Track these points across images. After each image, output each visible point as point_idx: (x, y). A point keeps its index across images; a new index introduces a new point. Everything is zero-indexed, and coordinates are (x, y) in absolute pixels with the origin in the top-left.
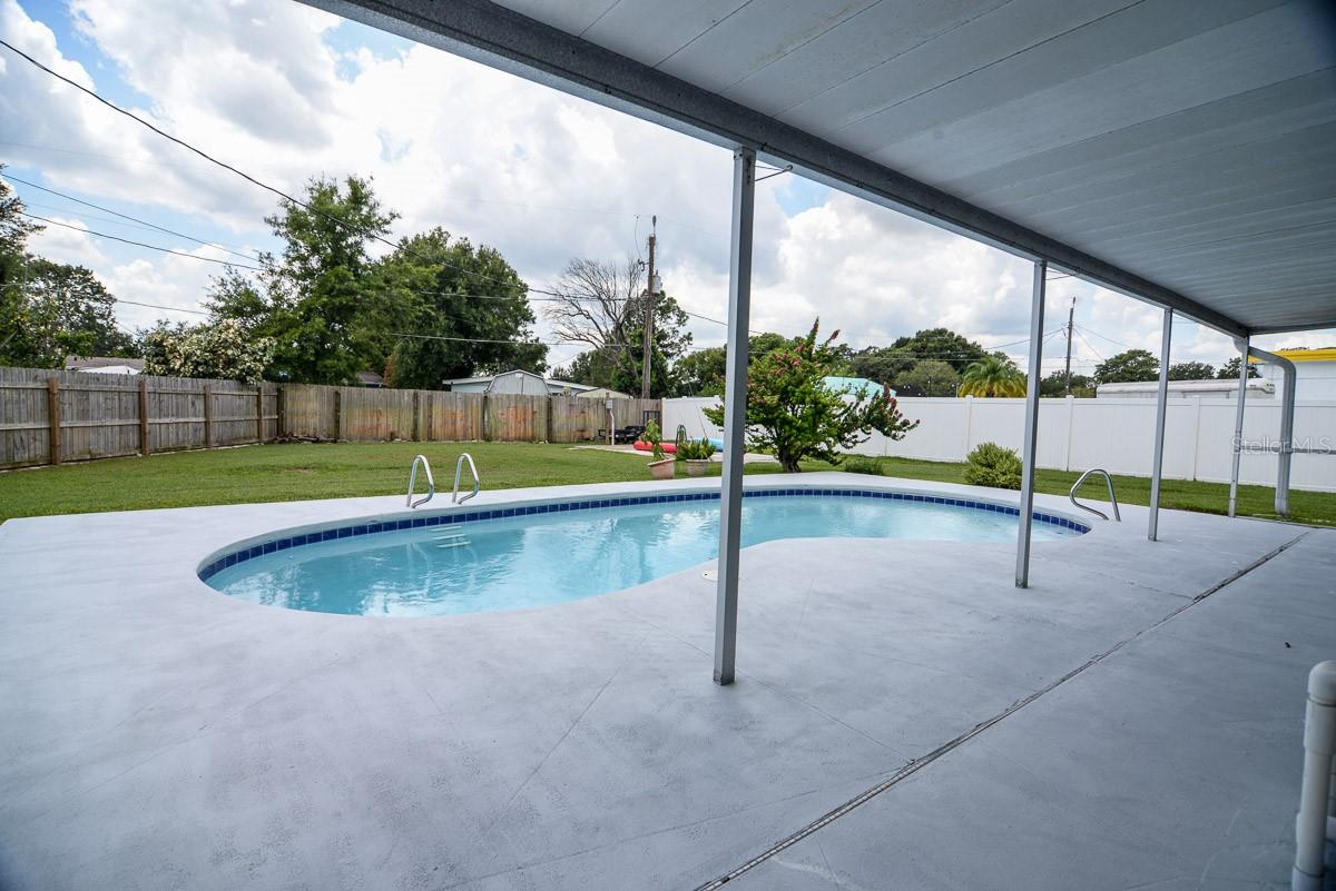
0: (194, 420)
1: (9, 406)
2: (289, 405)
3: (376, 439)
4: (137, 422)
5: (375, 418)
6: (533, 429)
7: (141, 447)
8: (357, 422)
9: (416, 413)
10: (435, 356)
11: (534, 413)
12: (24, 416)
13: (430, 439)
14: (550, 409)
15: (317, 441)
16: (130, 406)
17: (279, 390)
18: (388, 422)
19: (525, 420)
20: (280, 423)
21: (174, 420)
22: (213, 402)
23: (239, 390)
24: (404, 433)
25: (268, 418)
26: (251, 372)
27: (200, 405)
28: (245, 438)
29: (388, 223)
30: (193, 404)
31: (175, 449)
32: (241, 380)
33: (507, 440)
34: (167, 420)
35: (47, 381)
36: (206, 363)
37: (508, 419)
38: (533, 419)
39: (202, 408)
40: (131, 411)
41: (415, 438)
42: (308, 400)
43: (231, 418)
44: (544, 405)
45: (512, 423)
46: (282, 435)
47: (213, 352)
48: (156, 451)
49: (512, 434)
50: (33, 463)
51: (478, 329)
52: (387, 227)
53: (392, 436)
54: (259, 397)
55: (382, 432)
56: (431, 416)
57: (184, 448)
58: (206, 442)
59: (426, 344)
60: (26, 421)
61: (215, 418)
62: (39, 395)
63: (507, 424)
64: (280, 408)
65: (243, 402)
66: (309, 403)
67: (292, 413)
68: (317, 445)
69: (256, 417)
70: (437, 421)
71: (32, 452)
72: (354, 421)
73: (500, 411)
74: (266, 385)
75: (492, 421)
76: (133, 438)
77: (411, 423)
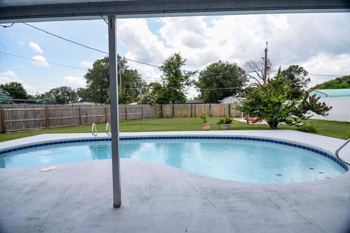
0: (139, 113)
1: (98, 112)
2: (163, 109)
3: (182, 117)
4: (125, 114)
5: (182, 112)
6: (224, 113)
7: (126, 119)
8: (178, 113)
9: (192, 110)
10: (214, 94)
11: (224, 109)
12: (101, 114)
13: (195, 117)
14: (229, 107)
15: (168, 118)
16: (124, 111)
17: (161, 106)
18: (185, 113)
19: (222, 111)
20: (162, 113)
21: (134, 113)
22: (144, 109)
23: (151, 106)
24: (189, 115)
25: (158, 113)
26: (153, 102)
27: (140, 110)
28: (152, 117)
29: (184, 62)
30: (139, 110)
31: (134, 120)
32: (151, 104)
33: (216, 117)
34: (132, 114)
35: (105, 107)
36: (144, 101)
37: (217, 111)
38: (224, 111)
39: (141, 111)
40: (124, 112)
41: (191, 116)
42: (167, 108)
43: (149, 113)
44: (228, 106)
45: (218, 111)
46: (161, 116)
47: (145, 98)
48: (130, 120)
49: (218, 115)
50: (102, 122)
51: (225, 85)
52: (184, 63)
53: (186, 116)
54: (156, 108)
55: (184, 115)
56: (195, 111)
57: (137, 119)
58: (142, 118)
59: (212, 91)
60: (101, 115)
61: (144, 113)
62: (104, 110)
63: (216, 112)
64: (161, 110)
65: (152, 109)
66: (167, 109)
67: (164, 111)
68: (167, 118)
69: (155, 112)
70: (197, 112)
71: (102, 121)
72: (177, 112)
73: (214, 109)
74: (157, 105)
75: (212, 111)
76: (125, 117)
77: (191, 113)
